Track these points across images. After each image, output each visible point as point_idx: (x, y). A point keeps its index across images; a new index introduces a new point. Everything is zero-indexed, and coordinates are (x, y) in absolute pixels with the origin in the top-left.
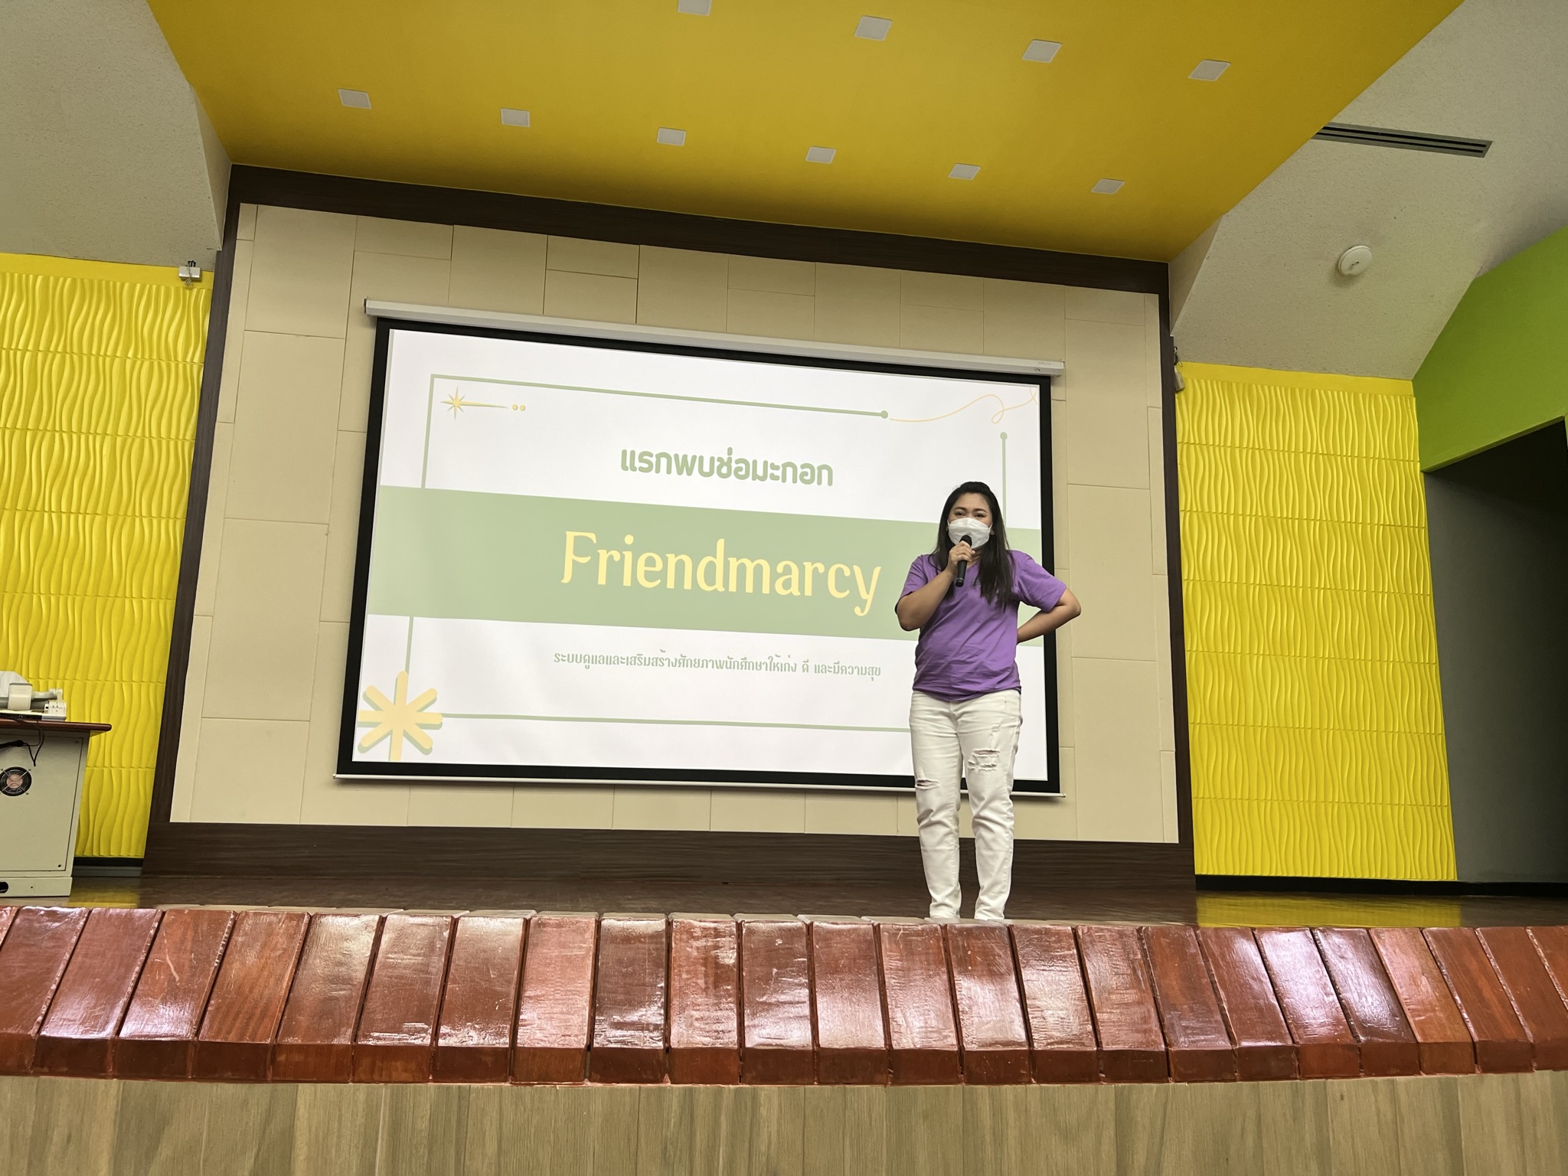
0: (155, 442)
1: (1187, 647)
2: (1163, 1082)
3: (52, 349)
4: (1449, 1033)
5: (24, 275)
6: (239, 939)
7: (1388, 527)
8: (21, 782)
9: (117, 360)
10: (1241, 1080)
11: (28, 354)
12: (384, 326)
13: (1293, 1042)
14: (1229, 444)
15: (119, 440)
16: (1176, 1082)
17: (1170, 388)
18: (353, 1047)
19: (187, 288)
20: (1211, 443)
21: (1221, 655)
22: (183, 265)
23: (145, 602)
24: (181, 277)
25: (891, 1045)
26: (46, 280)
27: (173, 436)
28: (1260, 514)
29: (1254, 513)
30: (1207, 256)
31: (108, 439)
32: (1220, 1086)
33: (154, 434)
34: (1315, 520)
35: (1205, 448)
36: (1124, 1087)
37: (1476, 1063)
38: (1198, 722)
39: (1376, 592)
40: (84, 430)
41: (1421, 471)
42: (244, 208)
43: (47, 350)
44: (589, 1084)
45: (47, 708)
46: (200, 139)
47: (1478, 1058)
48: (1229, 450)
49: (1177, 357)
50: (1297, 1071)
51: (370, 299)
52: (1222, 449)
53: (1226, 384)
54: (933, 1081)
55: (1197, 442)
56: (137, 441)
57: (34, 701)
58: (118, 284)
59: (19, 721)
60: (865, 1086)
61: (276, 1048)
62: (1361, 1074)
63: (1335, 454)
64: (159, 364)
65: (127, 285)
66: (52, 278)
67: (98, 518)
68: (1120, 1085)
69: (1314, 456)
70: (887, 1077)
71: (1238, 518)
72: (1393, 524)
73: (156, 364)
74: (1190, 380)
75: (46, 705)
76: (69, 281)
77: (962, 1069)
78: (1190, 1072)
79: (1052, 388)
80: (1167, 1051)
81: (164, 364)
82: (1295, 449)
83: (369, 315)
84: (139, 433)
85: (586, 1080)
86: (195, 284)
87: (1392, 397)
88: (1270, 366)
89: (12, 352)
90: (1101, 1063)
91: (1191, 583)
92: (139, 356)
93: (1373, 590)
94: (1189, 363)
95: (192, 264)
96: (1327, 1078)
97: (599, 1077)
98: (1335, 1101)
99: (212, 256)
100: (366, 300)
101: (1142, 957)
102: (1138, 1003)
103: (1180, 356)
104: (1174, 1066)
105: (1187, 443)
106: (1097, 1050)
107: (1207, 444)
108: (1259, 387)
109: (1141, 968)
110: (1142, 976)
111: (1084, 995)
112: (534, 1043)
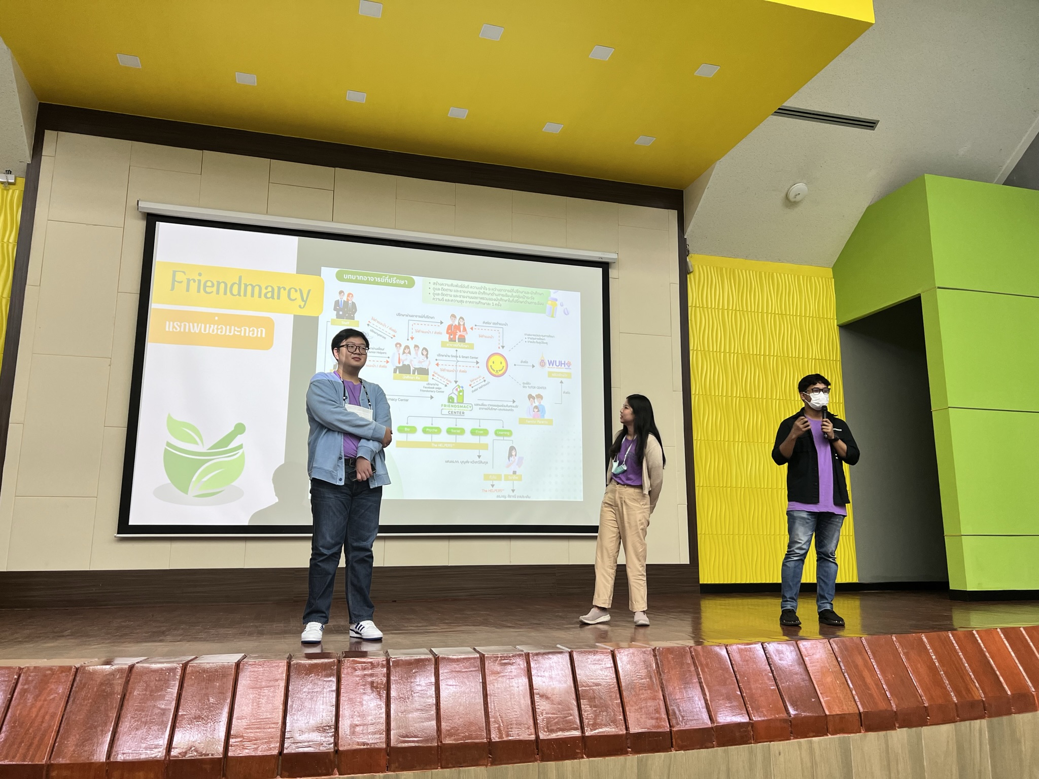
1: (695, 437)
2: (668, 752)
4: (845, 707)
7: (817, 361)
10: (717, 747)
12: (152, 220)
13: (750, 719)
14: (721, 307)
16: (676, 751)
17: (684, 271)
18: (107, 763)
19: (5, 189)
20: (710, 307)
21: (715, 442)
22: (3, 173)
25: (490, 739)
28: (740, 352)
29: (736, 352)
30: (707, 187)
32: (704, 752)
34: (773, 356)
35: (706, 310)
36: (643, 757)
37: (861, 726)
38: (701, 485)
41: (837, 325)
42: (49, 135)
47: (863, 723)
48: (720, 311)
49: (688, 251)
50: (752, 739)
51: (142, 201)
52: (717, 310)
53: (719, 269)
54: (519, 761)
55: (701, 306)
60: (473, 768)
61: (50, 767)
62: (791, 738)
63: (786, 314)
68: (641, 755)
69: (773, 315)
70: (488, 761)
71: (726, 355)
72: (820, 358)
74: (696, 266)
77: (538, 752)
78: (685, 743)
79: (610, 270)
80: (671, 731)
82: (762, 310)
83: (140, 212)
86: (11, 186)
87: (820, 278)
88: (747, 258)
90: (629, 741)
91: (697, 397)
94: (696, 255)
95: (9, 172)
96: (770, 741)
98: (775, 756)
99: (24, 166)
100: (138, 201)
101: (656, 668)
102: (653, 699)
103: (690, 250)
104: (675, 740)
105: (695, 306)
106: (626, 733)
107: (707, 307)
108: (739, 270)
109: (655, 675)
110: (656, 681)
111: (618, 696)
112: (241, 752)
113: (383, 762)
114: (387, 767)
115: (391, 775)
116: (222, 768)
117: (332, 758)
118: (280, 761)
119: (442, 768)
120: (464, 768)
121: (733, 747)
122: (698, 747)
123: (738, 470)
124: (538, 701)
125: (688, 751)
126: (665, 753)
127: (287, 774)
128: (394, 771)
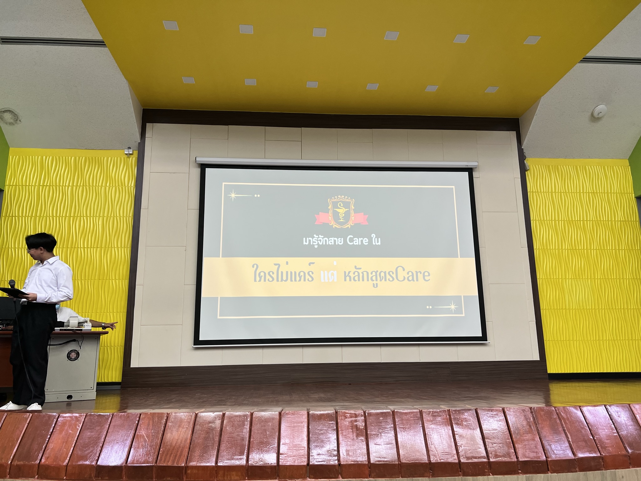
0: (118, 218)
1: (538, 277)
2: (546, 474)
3: (79, 185)
5: (67, 157)
6: (169, 424)
7: (622, 222)
8: (75, 356)
9: (103, 188)
10: (579, 472)
11: (70, 187)
12: (204, 167)
13: (601, 454)
14: (550, 191)
15: (105, 218)
16: (551, 473)
17: (523, 169)
18: (216, 466)
19: (128, 158)
21: (552, 280)
22: (126, 149)
23: (117, 281)
24: (125, 154)
25: (430, 461)
26: (75, 158)
27: (125, 215)
28: (566, 220)
29: (563, 219)
30: (536, 114)
31: (101, 218)
32: (570, 474)
33: (118, 215)
34: (590, 221)
35: (540, 193)
38: (545, 308)
39: (619, 250)
40: (92, 215)
41: (635, 197)
42: (148, 125)
43: (77, 185)
44: (309, 479)
45: (84, 326)
46: (131, 100)
48: (550, 194)
49: (525, 157)
50: (603, 467)
51: (198, 157)
52: (547, 193)
53: (547, 166)
54: (449, 475)
55: (536, 191)
56: (112, 218)
57: (79, 323)
58: (102, 158)
59: (74, 332)
60: (421, 478)
61: (187, 468)
62: (630, 467)
63: (597, 193)
64: (119, 188)
65: (105, 158)
66: (77, 158)
67: (98, 249)
68: (528, 475)
69: (587, 194)
70: (430, 474)
71: (556, 222)
72: (624, 220)
73: (117, 188)
74: (531, 166)
75: (84, 325)
76: (84, 158)
77: (461, 470)
78: (557, 469)
79: (473, 173)
80: (547, 460)
81: (120, 188)
82: (579, 191)
83: (197, 163)
84: (112, 215)
85: (308, 478)
86: (131, 156)
88: (566, 157)
89: (64, 187)
90: (519, 466)
91: (538, 250)
92: (111, 185)
93: (618, 249)
94: (530, 159)
95: (129, 148)
96: (616, 469)
97: (313, 476)
98: (620, 478)
99: (137, 144)
100: (196, 158)
101: (533, 420)
102: (533, 440)
103: (526, 156)
104: (550, 467)
105: (532, 192)
106: (517, 461)
107: (541, 192)
108: (561, 166)
109: (533, 425)
110: (534, 428)
111: (509, 437)
112: (286, 463)
113: (367, 472)
114: (369, 475)
115: (372, 480)
116: (277, 471)
117: (337, 468)
118: (308, 469)
119: (402, 477)
120: (415, 478)
121: (591, 472)
122: (566, 471)
123: (570, 297)
124: (458, 438)
125: (559, 474)
126: (544, 475)
127: (312, 476)
128: (373, 478)
